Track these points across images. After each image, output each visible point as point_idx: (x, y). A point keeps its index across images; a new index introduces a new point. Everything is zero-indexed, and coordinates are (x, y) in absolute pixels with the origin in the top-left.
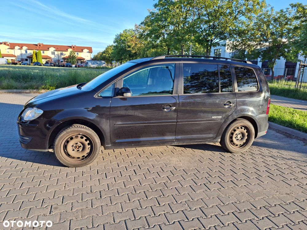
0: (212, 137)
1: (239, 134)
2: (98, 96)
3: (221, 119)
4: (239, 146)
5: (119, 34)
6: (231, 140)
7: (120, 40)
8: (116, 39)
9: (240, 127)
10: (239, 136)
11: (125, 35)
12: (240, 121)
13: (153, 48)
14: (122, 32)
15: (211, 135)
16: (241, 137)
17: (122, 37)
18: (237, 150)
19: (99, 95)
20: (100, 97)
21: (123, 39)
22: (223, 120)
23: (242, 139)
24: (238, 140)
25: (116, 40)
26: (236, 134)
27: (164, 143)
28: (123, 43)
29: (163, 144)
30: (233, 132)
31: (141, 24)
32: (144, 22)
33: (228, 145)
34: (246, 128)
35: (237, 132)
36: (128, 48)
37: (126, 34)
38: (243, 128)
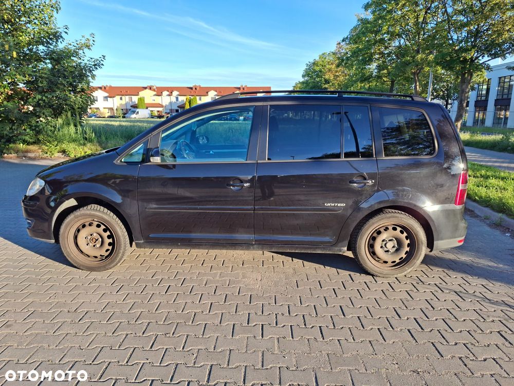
0: (329, 242)
1: (390, 240)
2: (121, 161)
3: (345, 209)
4: (390, 264)
5: (312, 61)
6: (371, 250)
7: (313, 72)
8: (306, 71)
9: (390, 228)
10: (390, 245)
11: (321, 62)
12: (390, 215)
13: (362, 82)
14: (317, 58)
15: (327, 239)
16: (394, 247)
17: (317, 66)
18: (385, 272)
19: (123, 160)
20: (124, 162)
21: (317, 69)
22: (350, 212)
23: (397, 250)
24: (387, 251)
25: (306, 72)
26: (383, 241)
27: (234, 246)
28: (318, 76)
29: (234, 248)
30: (375, 235)
31: (343, 41)
32: (349, 36)
33: (363, 259)
34: (404, 229)
35: (384, 236)
36: (325, 84)
37: (323, 61)
38: (399, 229)
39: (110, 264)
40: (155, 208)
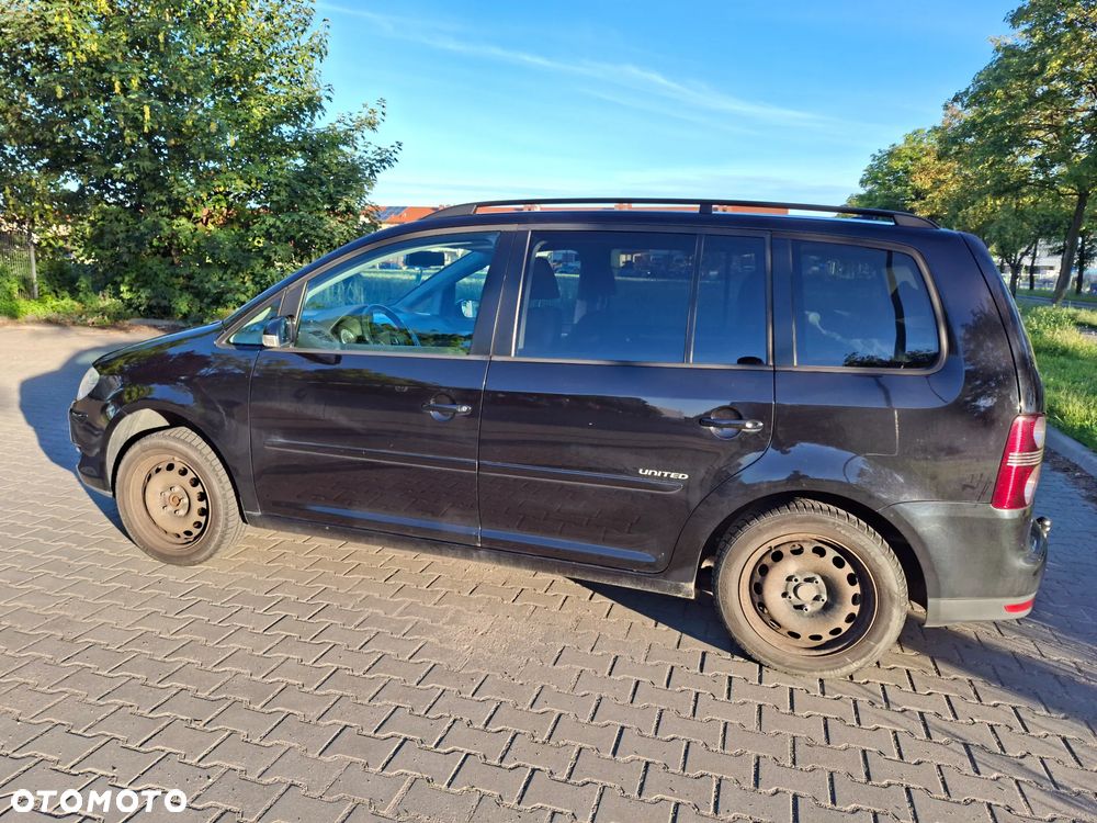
0: (649, 565)
1: (808, 580)
2: (228, 341)
3: (687, 485)
4: (805, 641)
5: (886, 148)
6: (757, 600)
7: (887, 174)
8: (870, 170)
9: (808, 548)
10: (807, 593)
11: (909, 152)
12: (805, 514)
13: (997, 194)
14: (900, 142)
15: (646, 556)
16: (817, 598)
17: (899, 159)
18: (790, 660)
19: (231, 340)
20: (234, 344)
21: (897, 165)
22: (696, 497)
23: (827, 608)
24: (799, 607)
25: (870, 174)
26: (789, 579)
27: (435, 545)
28: (898, 182)
30: (768, 561)
31: (956, 99)
32: (971, 90)
33: (735, 620)
34: (844, 557)
35: (790, 566)
36: (913, 200)
37: (913, 149)
38: (831, 554)
39: (198, 552)
40: (281, 445)
